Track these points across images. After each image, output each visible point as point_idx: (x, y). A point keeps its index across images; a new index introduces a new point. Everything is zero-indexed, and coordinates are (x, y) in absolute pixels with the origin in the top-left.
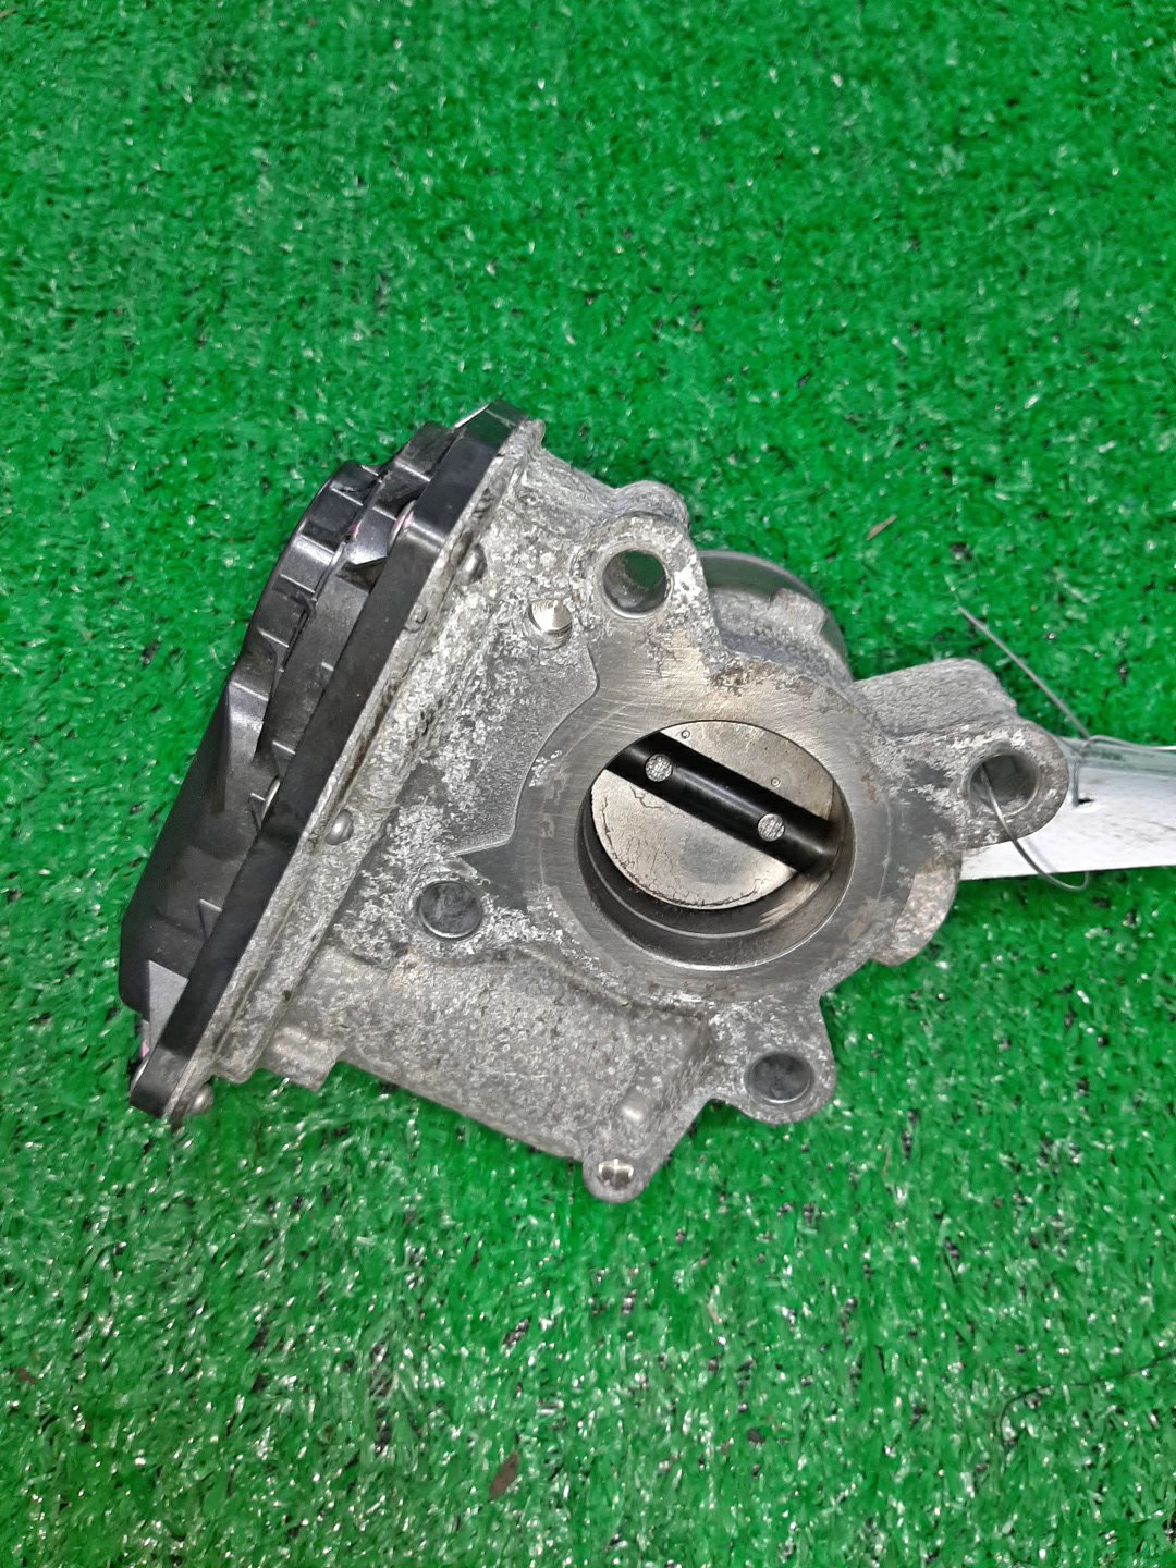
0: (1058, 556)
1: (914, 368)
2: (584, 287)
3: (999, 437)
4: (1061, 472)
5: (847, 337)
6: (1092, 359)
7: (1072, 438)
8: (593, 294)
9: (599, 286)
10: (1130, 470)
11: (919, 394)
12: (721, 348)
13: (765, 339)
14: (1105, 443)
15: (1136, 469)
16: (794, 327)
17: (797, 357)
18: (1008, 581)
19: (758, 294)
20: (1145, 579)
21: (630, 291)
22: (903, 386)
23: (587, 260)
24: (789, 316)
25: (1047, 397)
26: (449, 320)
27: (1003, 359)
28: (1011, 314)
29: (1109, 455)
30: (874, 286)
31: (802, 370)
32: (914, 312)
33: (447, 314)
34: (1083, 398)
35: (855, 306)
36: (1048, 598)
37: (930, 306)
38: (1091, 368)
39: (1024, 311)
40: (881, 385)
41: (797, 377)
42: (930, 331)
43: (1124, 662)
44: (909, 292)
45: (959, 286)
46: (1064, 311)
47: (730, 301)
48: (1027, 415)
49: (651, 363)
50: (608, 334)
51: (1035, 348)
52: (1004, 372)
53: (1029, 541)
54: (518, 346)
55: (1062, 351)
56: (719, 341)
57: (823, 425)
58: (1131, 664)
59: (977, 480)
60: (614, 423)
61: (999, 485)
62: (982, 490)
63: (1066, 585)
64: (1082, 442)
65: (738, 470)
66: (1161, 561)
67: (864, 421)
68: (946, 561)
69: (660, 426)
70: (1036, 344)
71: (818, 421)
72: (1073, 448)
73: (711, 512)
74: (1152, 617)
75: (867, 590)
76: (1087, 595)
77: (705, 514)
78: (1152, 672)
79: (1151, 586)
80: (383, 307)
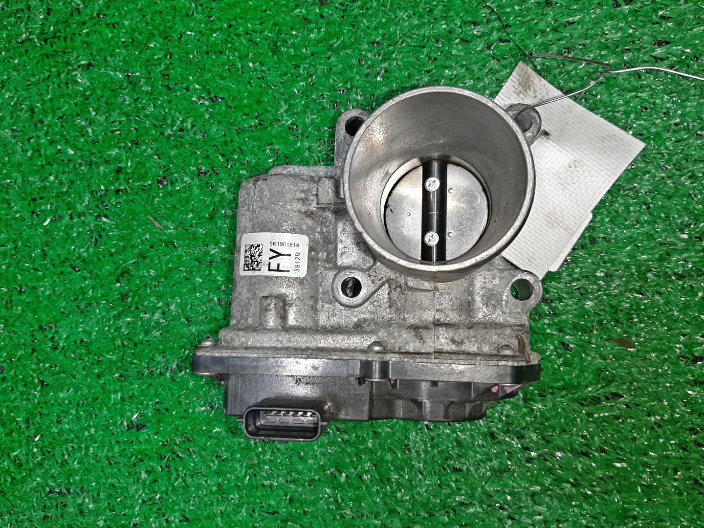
0: (158, 134)
1: (60, 213)
2: (39, 388)
3: (93, 166)
4: (110, 134)
5: (46, 249)
6: (41, 121)
7: (90, 130)
8: (42, 383)
9: (36, 381)
10: (103, 100)
11: (75, 209)
12: (63, 313)
13: (54, 290)
14: (89, 112)
15: (102, 96)
16: (44, 277)
17: (62, 273)
18: (175, 157)
19: (28, 297)
20: (165, 90)
21: (37, 364)
22: (71, 218)
23: (21, 388)
24: (39, 280)
25: (67, 142)
26: (69, 455)
27: (47, 167)
28: (20, 165)
29: (97, 110)
30: (14, 237)
31: (70, 270)
32: (28, 215)
33: (66, 457)
34: (64, 124)
35: (27, 246)
36: (181, 137)
37: (22, 207)
38: (46, 122)
39: (18, 157)
40: (72, 228)
41: (74, 272)
42: (36, 206)
43: (211, 99)
44: (15, 219)
45: (7, 193)
46: (14, 137)
47: (35, 312)
48: (79, 153)
49: (78, 348)
50: (64, 372)
51: (38, 151)
52: (55, 166)
53: (152, 148)
54: (78, 418)
55: (39, 137)
56: (59, 315)
57: (101, 256)
58: (212, 95)
59: (122, 176)
60: (115, 362)
61: (123, 165)
62: (126, 173)
63: (175, 128)
64: (90, 124)
65: (133, 297)
66: (153, 83)
67: (95, 235)
68: (170, 188)
69: (114, 339)
70: (36, 151)
71: (99, 259)
72: (95, 128)
73: (159, 308)
74: (184, 85)
75: (191, 226)
76: (178, 119)
77: (160, 311)
78: (215, 85)
79: (168, 87)
80: (68, 490)
